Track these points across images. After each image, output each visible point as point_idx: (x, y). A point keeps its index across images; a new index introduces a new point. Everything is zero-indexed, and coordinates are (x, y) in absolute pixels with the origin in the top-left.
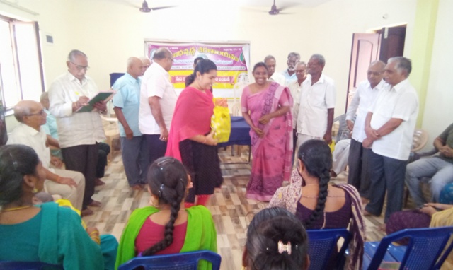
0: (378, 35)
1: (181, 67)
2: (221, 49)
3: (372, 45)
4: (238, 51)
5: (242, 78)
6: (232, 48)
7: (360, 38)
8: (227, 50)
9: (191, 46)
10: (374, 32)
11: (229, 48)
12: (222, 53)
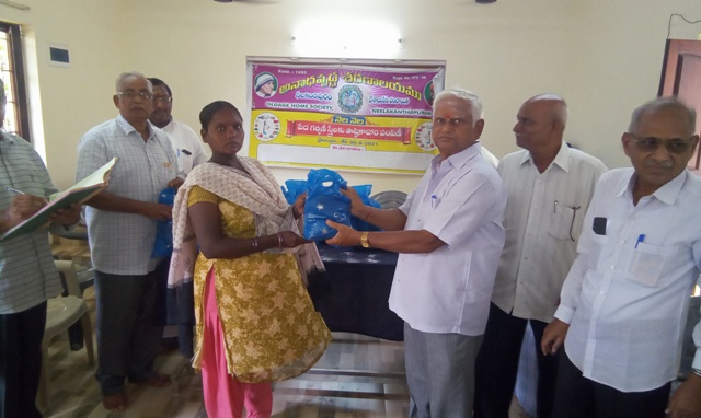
1: (309, 106)
2: (387, 77)
4: (421, 80)
5: (425, 131)
6: (410, 75)
7: (682, 52)
8: (400, 78)
9: (332, 71)
11: (403, 75)
12: (388, 85)
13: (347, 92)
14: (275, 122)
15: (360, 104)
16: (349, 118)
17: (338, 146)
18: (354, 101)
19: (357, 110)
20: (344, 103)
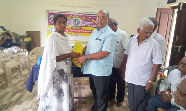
0: (172, 10)
3: (169, 15)
7: (161, 11)
9: (71, 15)
10: (170, 8)
11: (91, 16)
12: (87, 19)
13: (75, 20)
15: (79, 23)
16: (76, 27)
17: (73, 35)
18: (77, 23)
19: (78, 25)
20: (75, 23)
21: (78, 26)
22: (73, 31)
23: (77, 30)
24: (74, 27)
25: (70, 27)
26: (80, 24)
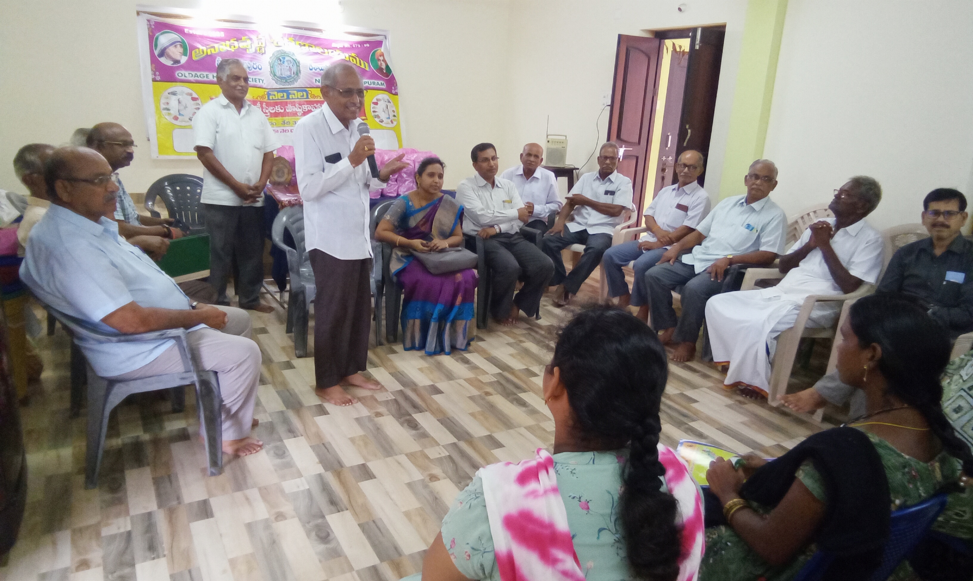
5: (382, 104)
13: (280, 58)
14: (194, 99)
15: (298, 73)
16: (288, 92)
17: (279, 129)
18: (290, 69)
19: (295, 80)
20: (278, 74)
21: (296, 85)
22: (278, 109)
23: (293, 104)
24: (280, 91)
25: (261, 92)
26: (302, 75)
